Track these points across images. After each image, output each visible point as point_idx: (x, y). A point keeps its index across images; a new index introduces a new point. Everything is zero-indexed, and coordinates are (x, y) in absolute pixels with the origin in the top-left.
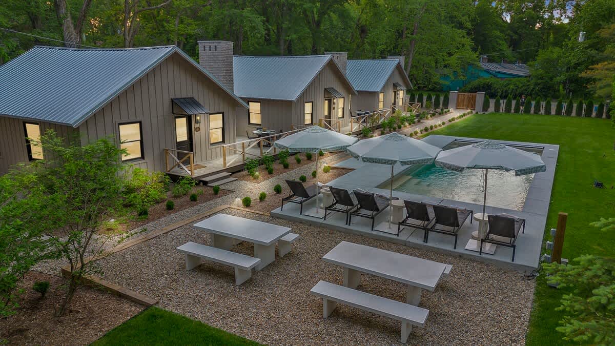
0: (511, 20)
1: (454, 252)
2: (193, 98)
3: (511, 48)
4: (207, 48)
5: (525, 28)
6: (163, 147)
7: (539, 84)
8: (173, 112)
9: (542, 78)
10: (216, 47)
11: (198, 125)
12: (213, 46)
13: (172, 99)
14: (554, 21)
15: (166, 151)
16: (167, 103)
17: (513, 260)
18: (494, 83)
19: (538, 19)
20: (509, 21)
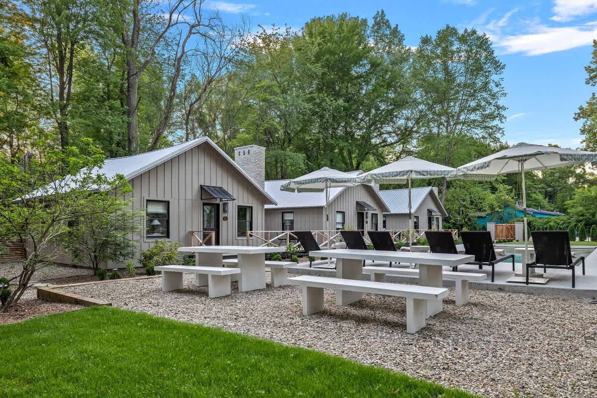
0: (543, 175)
1: (493, 285)
2: (222, 188)
3: (547, 199)
4: (242, 153)
5: (559, 181)
6: (189, 229)
7: (581, 221)
8: (201, 198)
9: (582, 215)
10: (249, 151)
11: (225, 215)
12: (246, 151)
13: (201, 186)
14: (587, 176)
15: (192, 233)
16: (196, 187)
17: (573, 286)
18: (533, 221)
19: (570, 173)
20: (541, 177)
